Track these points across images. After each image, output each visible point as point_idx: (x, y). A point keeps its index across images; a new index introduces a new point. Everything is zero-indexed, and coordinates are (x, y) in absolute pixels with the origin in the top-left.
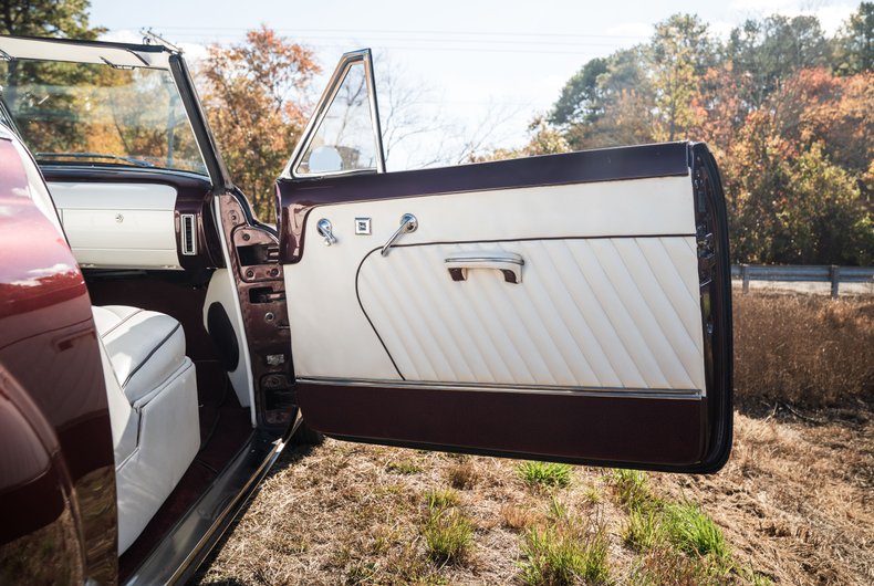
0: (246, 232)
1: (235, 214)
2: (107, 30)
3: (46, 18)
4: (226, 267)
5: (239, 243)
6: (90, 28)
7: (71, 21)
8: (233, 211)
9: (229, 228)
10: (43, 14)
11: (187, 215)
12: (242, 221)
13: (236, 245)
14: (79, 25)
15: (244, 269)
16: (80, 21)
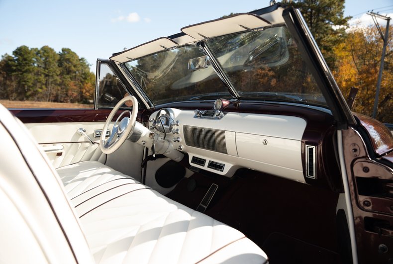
0: (365, 164)
1: (356, 147)
2: (352, 17)
3: (326, 18)
4: (344, 192)
5: (359, 173)
6: (344, 18)
7: (336, 17)
8: (355, 144)
9: (350, 159)
10: (325, 16)
11: (310, 146)
12: (363, 154)
13: (356, 175)
14: (339, 17)
15: (362, 198)
16: (340, 15)
